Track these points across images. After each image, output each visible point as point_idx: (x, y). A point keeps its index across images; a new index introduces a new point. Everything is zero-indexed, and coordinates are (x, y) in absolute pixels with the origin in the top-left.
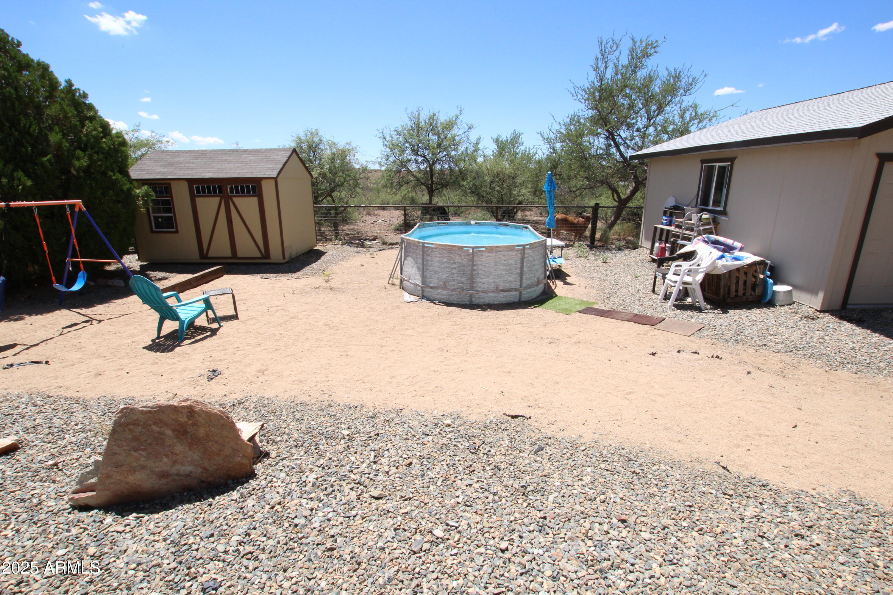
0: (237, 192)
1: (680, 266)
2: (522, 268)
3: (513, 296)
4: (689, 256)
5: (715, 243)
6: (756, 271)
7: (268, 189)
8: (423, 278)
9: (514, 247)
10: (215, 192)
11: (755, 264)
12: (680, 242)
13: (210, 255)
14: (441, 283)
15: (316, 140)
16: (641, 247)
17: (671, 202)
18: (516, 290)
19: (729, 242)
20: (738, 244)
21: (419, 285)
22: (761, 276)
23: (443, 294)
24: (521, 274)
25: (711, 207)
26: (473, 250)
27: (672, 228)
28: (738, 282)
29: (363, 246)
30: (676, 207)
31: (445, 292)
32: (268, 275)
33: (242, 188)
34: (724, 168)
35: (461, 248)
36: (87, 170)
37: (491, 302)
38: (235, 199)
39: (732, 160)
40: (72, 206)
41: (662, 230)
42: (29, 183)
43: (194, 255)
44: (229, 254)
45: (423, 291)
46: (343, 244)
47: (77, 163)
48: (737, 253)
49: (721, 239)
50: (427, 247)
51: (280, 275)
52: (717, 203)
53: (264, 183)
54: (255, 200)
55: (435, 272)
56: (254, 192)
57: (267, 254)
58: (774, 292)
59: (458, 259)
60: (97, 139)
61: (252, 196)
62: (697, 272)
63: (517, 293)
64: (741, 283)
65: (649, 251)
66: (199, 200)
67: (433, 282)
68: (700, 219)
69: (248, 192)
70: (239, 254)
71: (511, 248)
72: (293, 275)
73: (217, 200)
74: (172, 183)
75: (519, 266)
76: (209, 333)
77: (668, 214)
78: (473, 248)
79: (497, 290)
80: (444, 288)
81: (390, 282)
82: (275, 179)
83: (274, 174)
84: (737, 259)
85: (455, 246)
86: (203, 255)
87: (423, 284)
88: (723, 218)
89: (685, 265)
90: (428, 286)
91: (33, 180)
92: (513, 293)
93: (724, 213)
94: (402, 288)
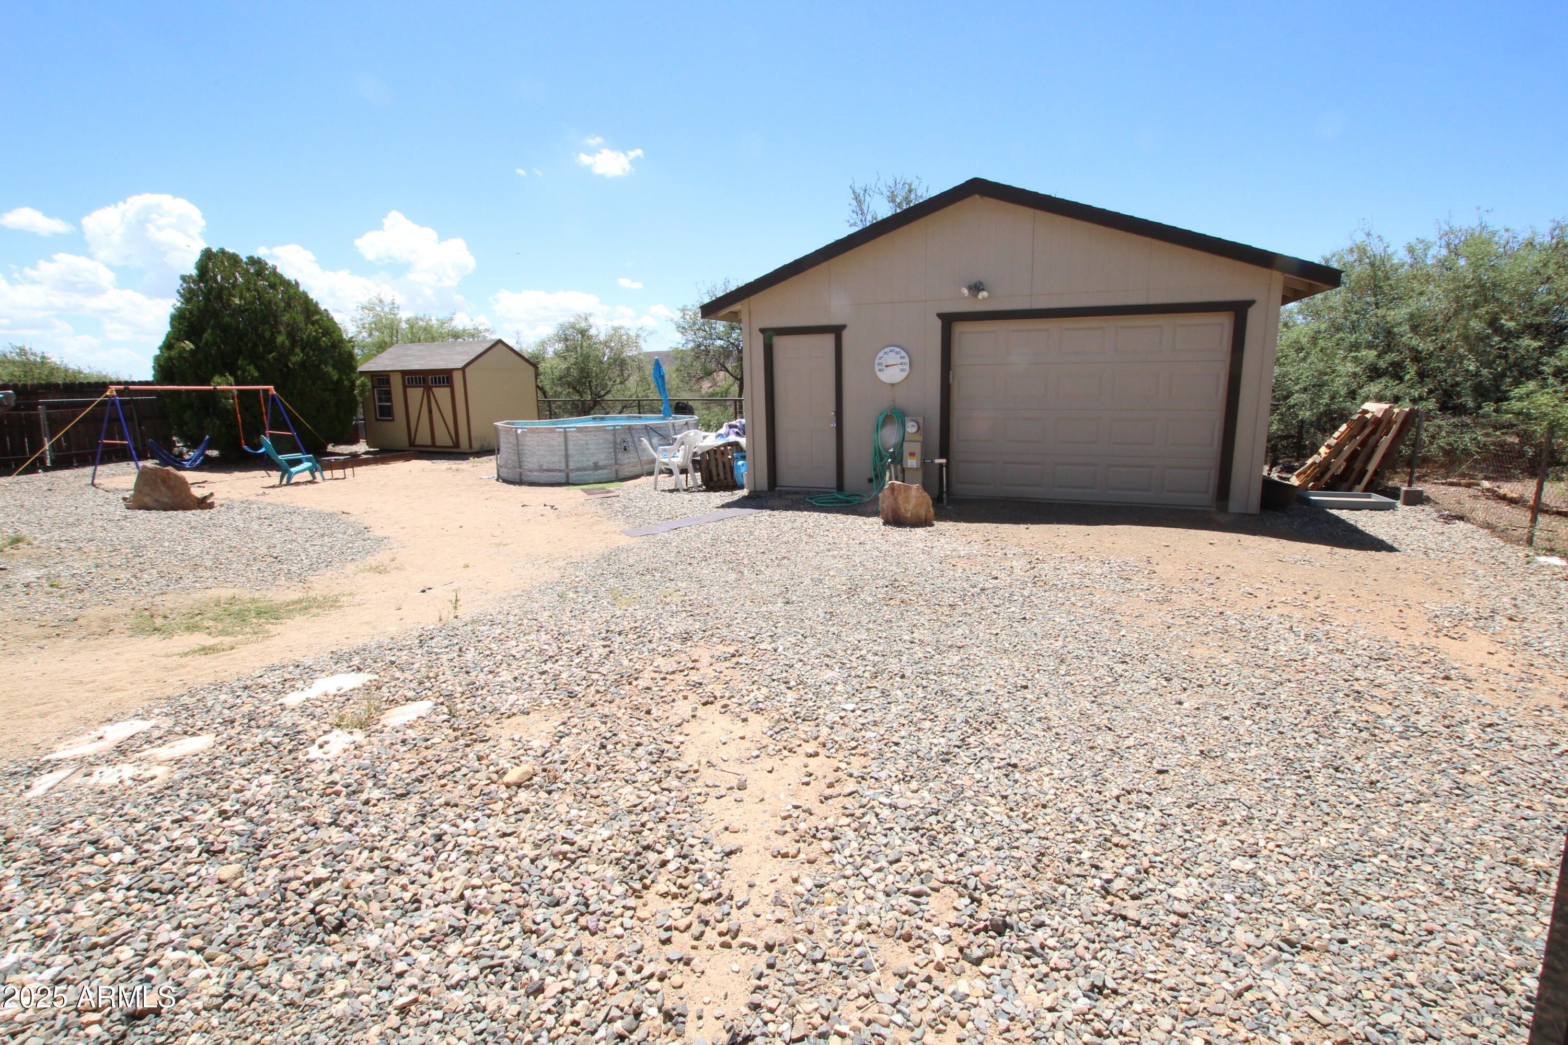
0: (435, 382)
2: (566, 450)
7: (457, 378)
10: (420, 382)
13: (416, 442)
22: (730, 458)
24: (567, 456)
28: (717, 466)
33: (439, 379)
36: (303, 364)
38: (435, 390)
40: (266, 391)
43: (404, 442)
44: (429, 443)
47: (294, 359)
53: (455, 375)
54: (448, 390)
56: (447, 382)
57: (457, 444)
60: (317, 339)
61: (446, 386)
66: (409, 390)
69: (443, 382)
70: (438, 444)
73: (421, 390)
74: (392, 375)
82: (463, 370)
83: (462, 366)
86: (412, 443)
91: (259, 371)
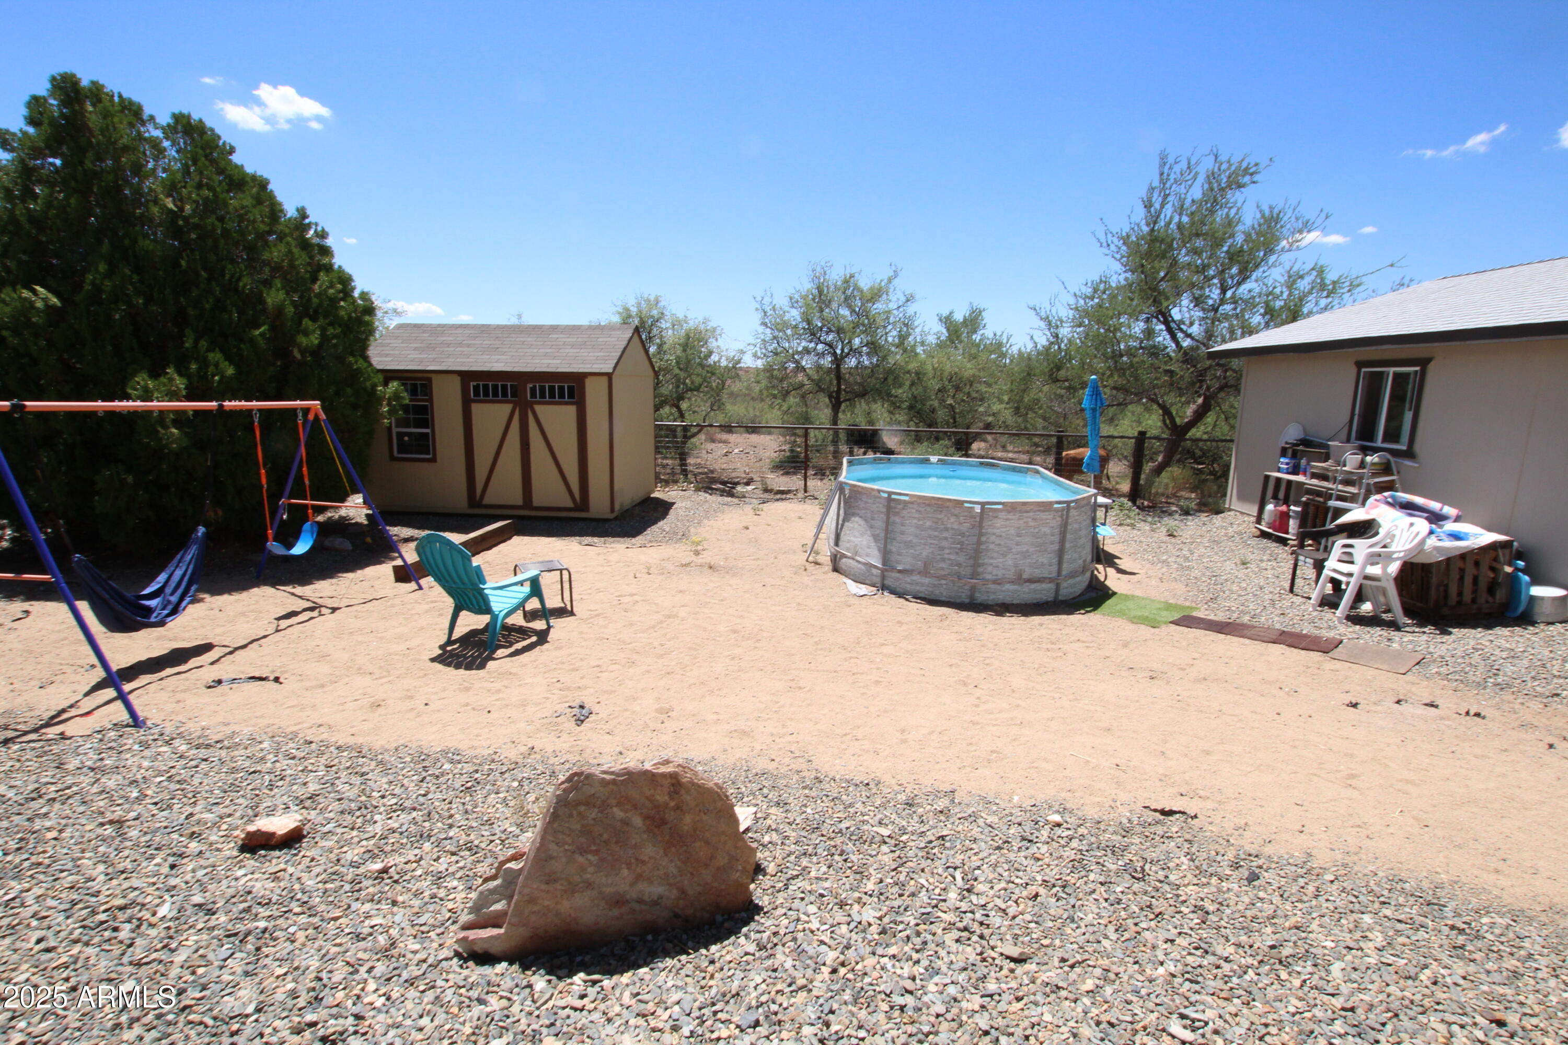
0: (543, 395)
1: (1351, 546)
2: (1062, 541)
3: (1045, 591)
4: (1364, 529)
5: (1408, 507)
6: (1496, 559)
7: (595, 393)
8: (886, 555)
9: (1051, 503)
10: (505, 394)
11: (1494, 546)
12: (1333, 503)
13: (486, 501)
14: (920, 565)
15: (655, 312)
16: (1230, 510)
17: (1292, 433)
18: (1051, 580)
19: (1434, 505)
20: (1448, 510)
21: (875, 567)
22: (1508, 569)
23: (924, 583)
24: (1061, 553)
25: (1379, 443)
26: (982, 509)
27: (1300, 478)
28: (1461, 579)
29: (731, 494)
30: (1305, 442)
31: (927, 581)
32: (588, 540)
33: (552, 389)
34: (1406, 376)
35: (960, 503)
36: (315, 353)
37: (1008, 600)
38: (538, 408)
39: (1424, 363)
41: (1278, 480)
42: (230, 371)
43: (458, 499)
44: (520, 502)
45: (883, 577)
46: (698, 489)
47: (303, 340)
48: (1450, 526)
49: (1419, 500)
50: (895, 500)
51: (610, 539)
52: (1392, 435)
53: (589, 383)
54: (571, 410)
55: (909, 545)
56: (571, 395)
57: (583, 503)
58: (1532, 599)
59: (952, 522)
60: (334, 301)
61: (566, 403)
62: (1389, 558)
63: (1052, 586)
64: (1468, 580)
65: (1254, 519)
66: (476, 409)
67: (905, 561)
68: (1362, 465)
69: (562, 396)
70: (536, 503)
71: (1046, 506)
72: (634, 540)
73: (507, 408)
74: (434, 376)
75: (1056, 538)
76: (534, 639)
77: (1290, 452)
78: (983, 504)
79: (1019, 579)
80: (925, 572)
81: (811, 559)
82: (609, 376)
83: (608, 367)
84: (1456, 536)
85: (949, 500)
86: (474, 500)
87: (884, 564)
88: (1408, 463)
89: (1361, 547)
90: (893, 569)
91: (237, 366)
92: (1045, 586)
93: (1409, 454)
94: (836, 569)
